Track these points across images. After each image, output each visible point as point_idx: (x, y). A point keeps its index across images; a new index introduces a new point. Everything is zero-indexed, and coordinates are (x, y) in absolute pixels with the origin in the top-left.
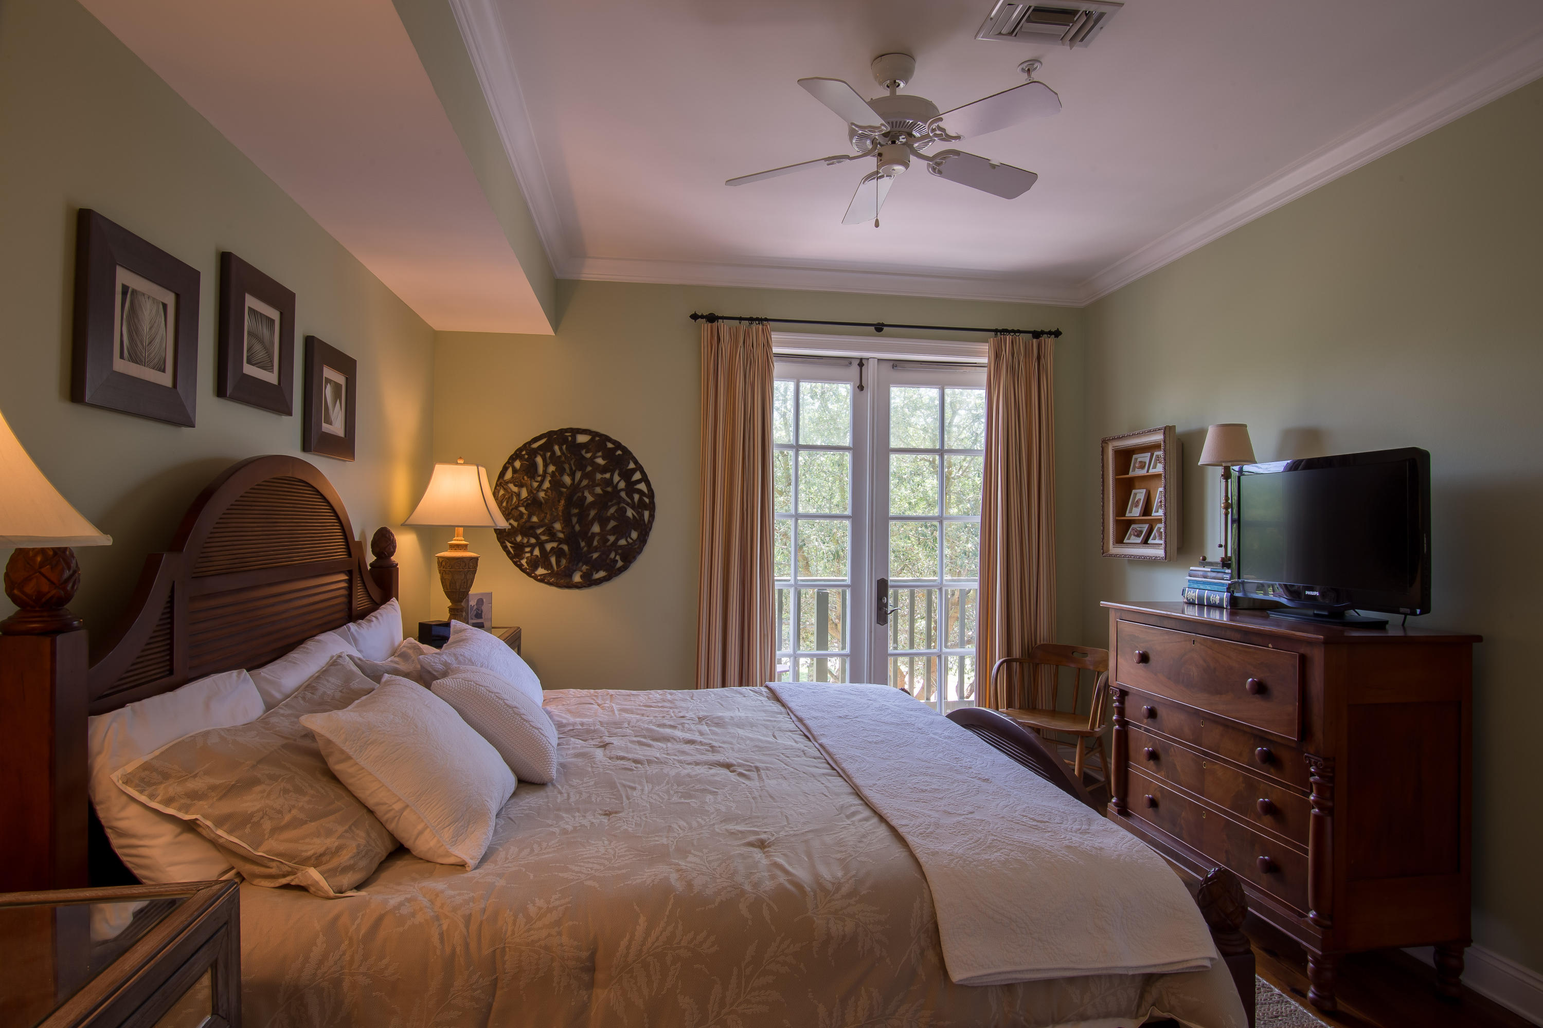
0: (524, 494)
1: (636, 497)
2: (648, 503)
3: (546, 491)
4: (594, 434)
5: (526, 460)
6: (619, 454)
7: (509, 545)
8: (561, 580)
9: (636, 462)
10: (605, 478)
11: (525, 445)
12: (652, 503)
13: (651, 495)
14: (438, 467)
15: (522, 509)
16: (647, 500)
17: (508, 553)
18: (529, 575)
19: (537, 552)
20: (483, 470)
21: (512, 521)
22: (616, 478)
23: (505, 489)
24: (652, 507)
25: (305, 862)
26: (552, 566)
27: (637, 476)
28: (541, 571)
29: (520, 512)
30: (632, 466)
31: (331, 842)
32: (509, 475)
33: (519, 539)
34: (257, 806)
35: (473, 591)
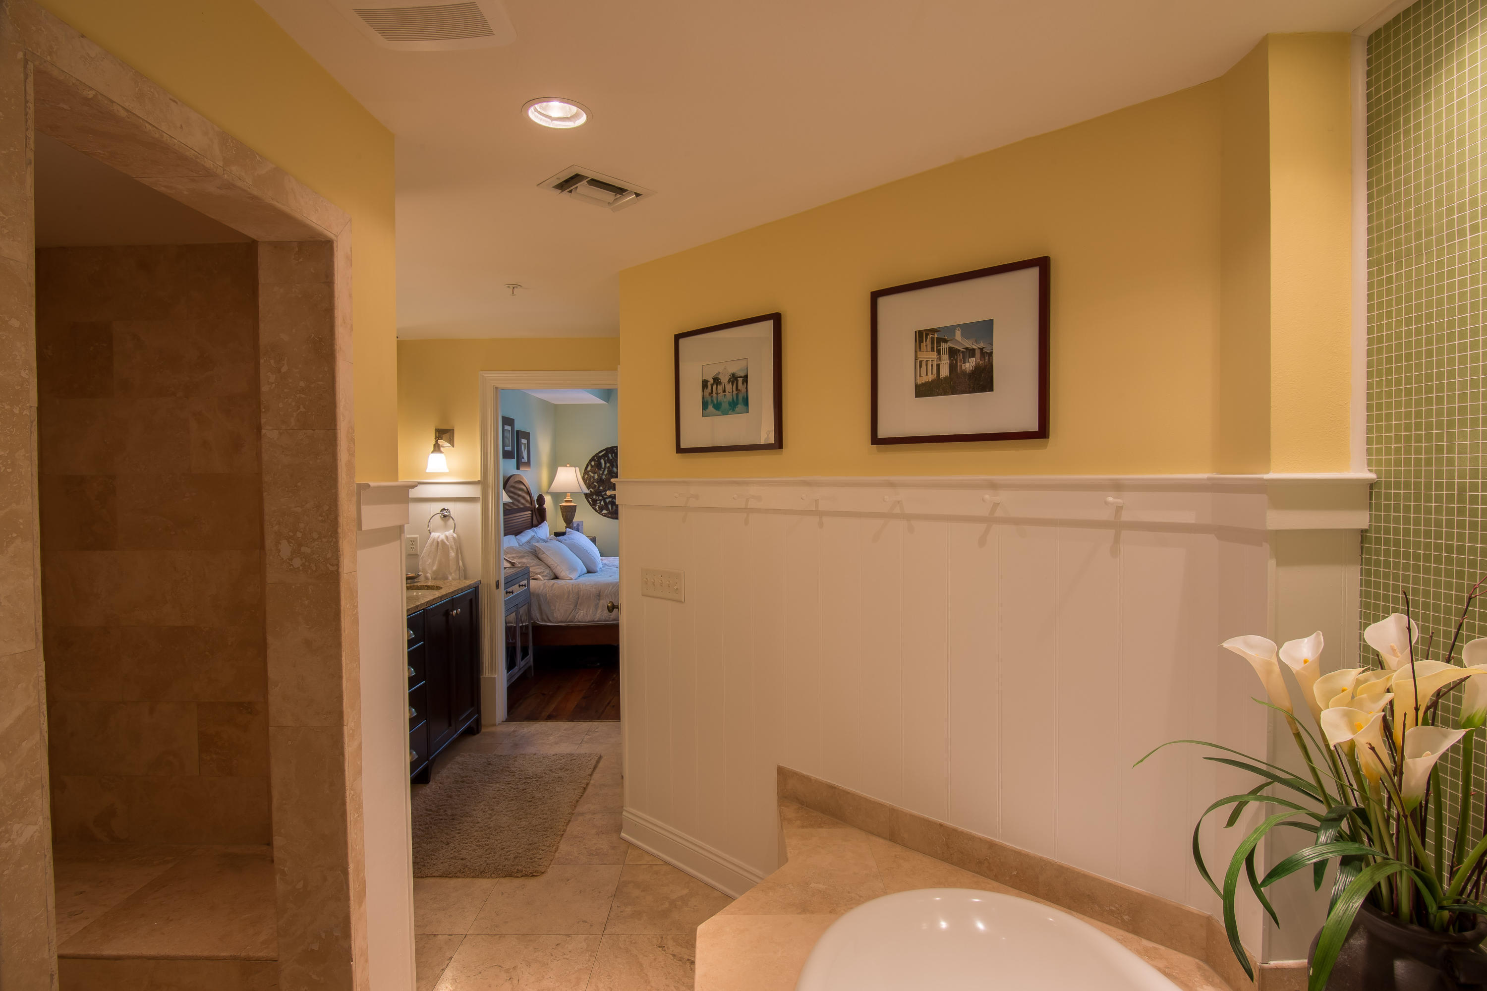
0: (596, 477)
3: (606, 475)
5: (596, 461)
7: (590, 500)
11: (596, 455)
14: (559, 468)
15: (596, 484)
17: (590, 503)
18: (599, 513)
19: (602, 503)
20: (577, 469)
21: (591, 489)
23: (588, 475)
25: (537, 574)
26: (609, 509)
28: (604, 512)
29: (595, 485)
31: (542, 571)
32: (589, 468)
33: (594, 497)
34: (526, 561)
35: (574, 520)
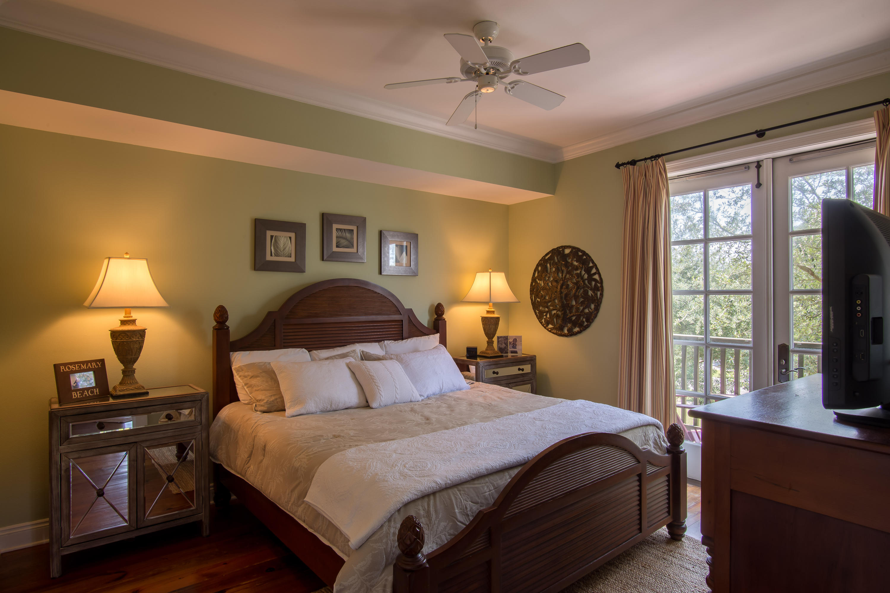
0: (543, 284)
1: (593, 283)
2: (599, 287)
4: (573, 248)
5: (543, 266)
6: (584, 258)
7: (537, 311)
8: (558, 331)
9: (593, 262)
10: (577, 273)
11: (543, 258)
12: (602, 286)
13: (601, 282)
15: (542, 292)
16: (599, 285)
17: (537, 316)
19: (548, 316)
22: (583, 272)
24: (602, 289)
26: (554, 324)
27: (594, 271)
28: (550, 326)
29: (542, 294)
30: (591, 265)
32: (536, 275)
33: (541, 308)
